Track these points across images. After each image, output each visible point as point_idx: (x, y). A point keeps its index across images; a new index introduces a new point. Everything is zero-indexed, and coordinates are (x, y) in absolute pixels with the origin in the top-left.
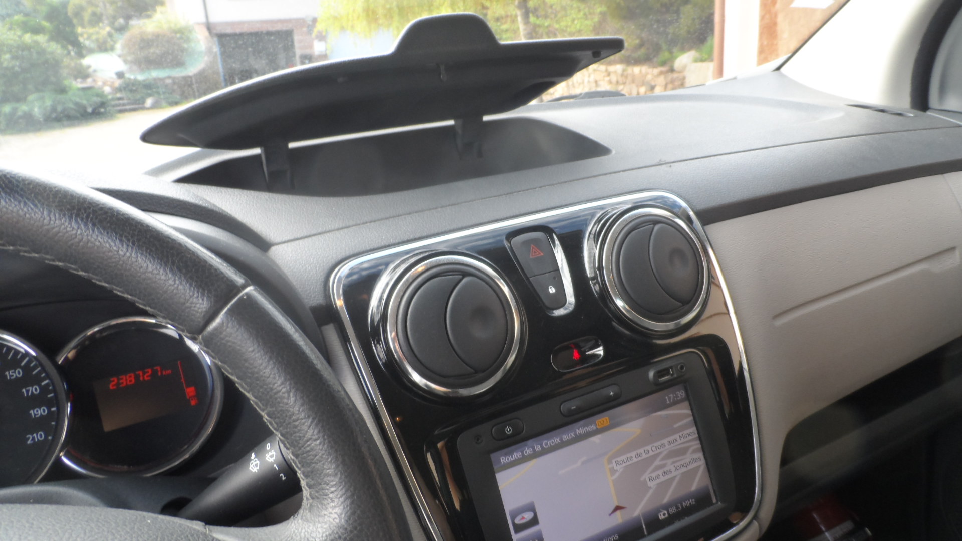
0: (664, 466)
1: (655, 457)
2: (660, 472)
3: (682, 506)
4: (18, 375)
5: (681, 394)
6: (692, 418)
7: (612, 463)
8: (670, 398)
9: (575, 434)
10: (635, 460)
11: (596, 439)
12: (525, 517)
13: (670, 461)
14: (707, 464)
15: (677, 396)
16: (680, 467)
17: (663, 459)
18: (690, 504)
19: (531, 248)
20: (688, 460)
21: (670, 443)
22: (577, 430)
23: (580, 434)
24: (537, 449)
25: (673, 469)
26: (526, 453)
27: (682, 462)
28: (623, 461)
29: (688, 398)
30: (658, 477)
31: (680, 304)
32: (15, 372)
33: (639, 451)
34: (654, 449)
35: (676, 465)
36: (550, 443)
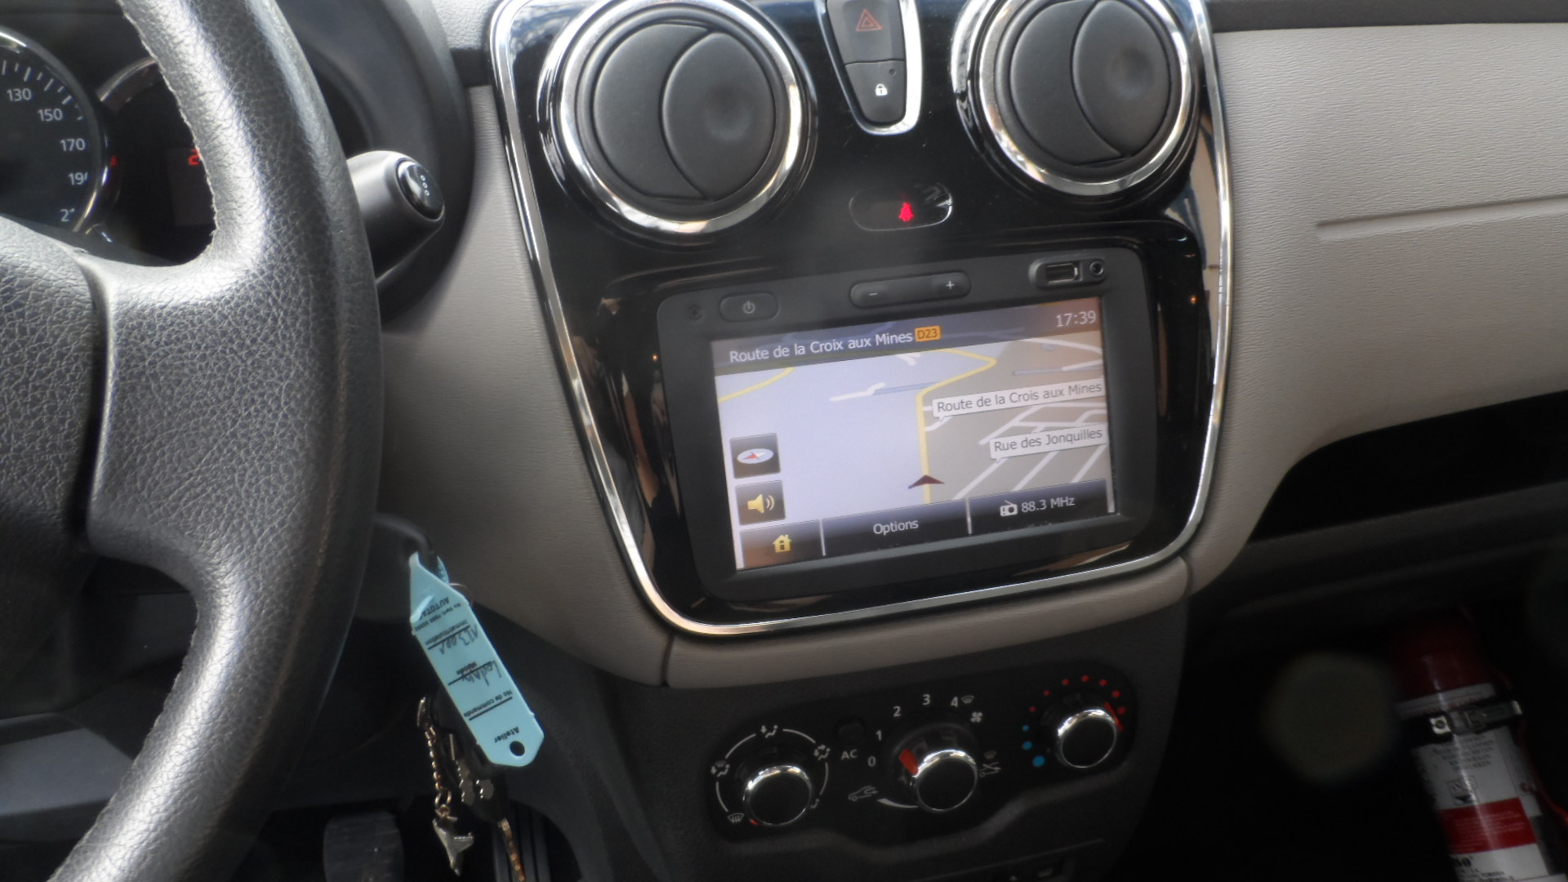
0: (1029, 430)
1: (1015, 411)
2: (1019, 439)
3: (1048, 504)
4: (56, 118)
5: (1090, 315)
6: (1100, 362)
7: (931, 405)
8: (1064, 319)
9: (873, 343)
10: (975, 409)
11: (909, 358)
12: (758, 455)
13: (1042, 425)
14: (1111, 445)
15: (1080, 318)
16: (1058, 439)
17: (1025, 419)
18: (1064, 504)
19: (862, 15)
20: (1076, 432)
21: (1047, 394)
22: (877, 336)
23: (881, 344)
24: (797, 352)
25: (1044, 440)
26: (777, 353)
27: (1064, 432)
28: (953, 406)
29: (1101, 325)
30: (1013, 445)
31: (1115, 152)
32: (52, 113)
33: (986, 396)
34: (1015, 397)
35: (1053, 433)
36: (823, 347)
